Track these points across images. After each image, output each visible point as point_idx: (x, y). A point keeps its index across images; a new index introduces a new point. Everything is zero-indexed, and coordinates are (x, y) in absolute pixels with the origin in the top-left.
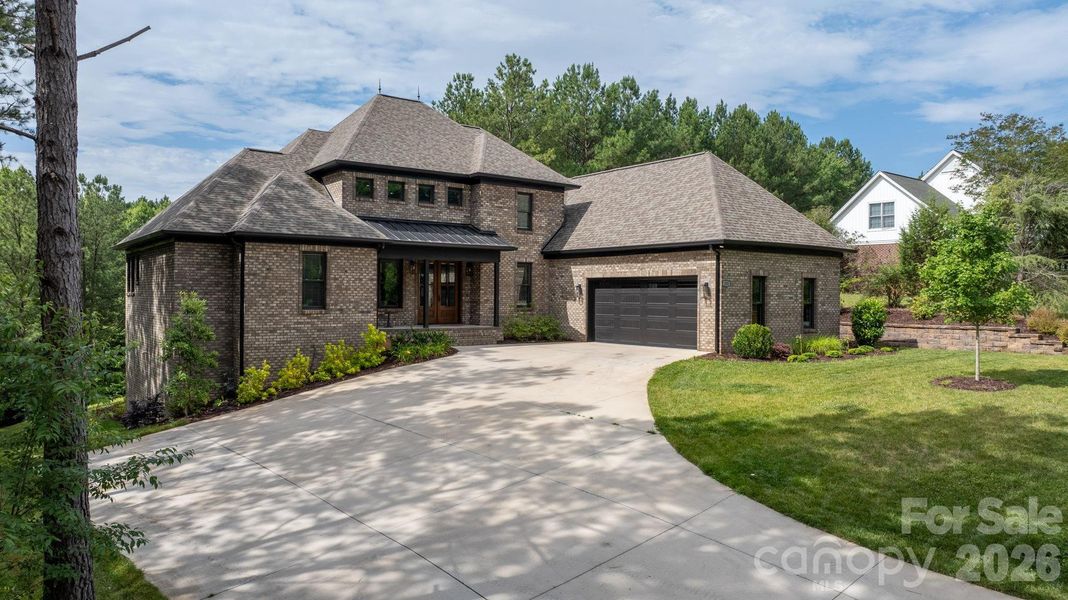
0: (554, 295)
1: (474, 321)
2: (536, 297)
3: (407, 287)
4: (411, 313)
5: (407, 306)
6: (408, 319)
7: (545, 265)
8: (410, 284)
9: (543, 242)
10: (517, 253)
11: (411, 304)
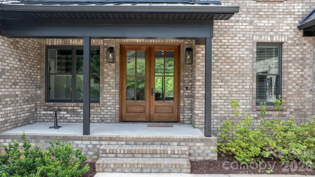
1: (193, 121)
2: (289, 90)
3: (106, 79)
4: (110, 109)
5: (105, 101)
6: (107, 116)
7: (307, 44)
8: (108, 75)
9: (302, 12)
10: (256, 30)
11: (110, 98)
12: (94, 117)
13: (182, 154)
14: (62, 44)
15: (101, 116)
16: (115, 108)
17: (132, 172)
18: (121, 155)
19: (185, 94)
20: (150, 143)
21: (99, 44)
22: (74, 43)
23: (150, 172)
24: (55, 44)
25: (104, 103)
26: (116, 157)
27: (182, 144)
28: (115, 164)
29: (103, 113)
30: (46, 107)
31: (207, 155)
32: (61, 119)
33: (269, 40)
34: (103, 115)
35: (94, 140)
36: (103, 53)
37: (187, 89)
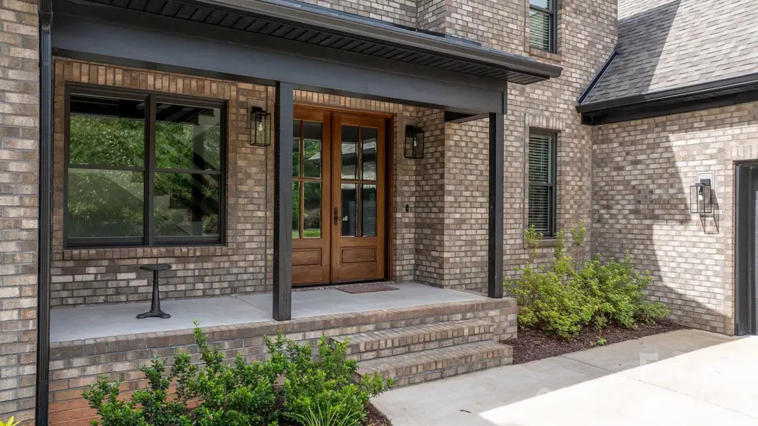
0: (608, 207)
1: (429, 275)
2: (567, 212)
3: (242, 184)
4: (253, 259)
5: (240, 239)
6: (245, 277)
7: (586, 137)
8: (249, 176)
9: (581, 84)
10: (528, 105)
11: (253, 232)
12: (212, 283)
13: (485, 333)
14: (123, 84)
15: (230, 278)
16: (264, 256)
17: (426, 381)
18: (386, 352)
19: (404, 220)
20: (418, 321)
21: (227, 97)
22: (158, 85)
23: (455, 375)
24: (101, 81)
25: (238, 244)
26: (378, 357)
27: (469, 315)
28: (397, 370)
29: (235, 270)
30: (70, 264)
31: (504, 331)
32: (118, 294)
33: (544, 125)
34: (235, 276)
35: (313, 328)
36: (237, 120)
37: (407, 210)
